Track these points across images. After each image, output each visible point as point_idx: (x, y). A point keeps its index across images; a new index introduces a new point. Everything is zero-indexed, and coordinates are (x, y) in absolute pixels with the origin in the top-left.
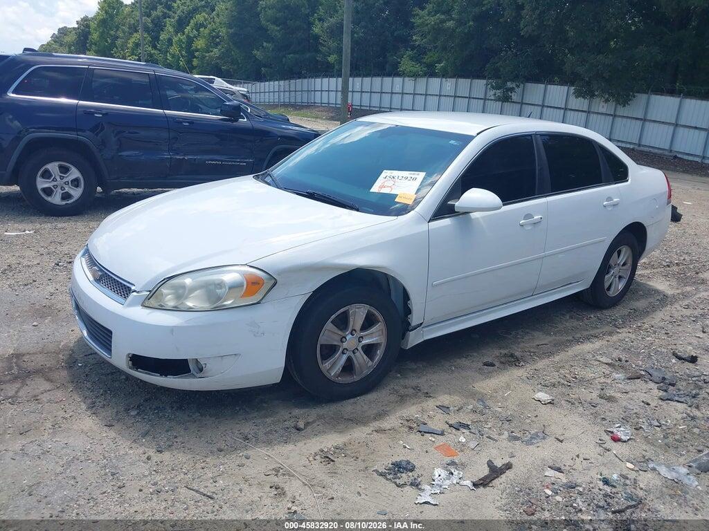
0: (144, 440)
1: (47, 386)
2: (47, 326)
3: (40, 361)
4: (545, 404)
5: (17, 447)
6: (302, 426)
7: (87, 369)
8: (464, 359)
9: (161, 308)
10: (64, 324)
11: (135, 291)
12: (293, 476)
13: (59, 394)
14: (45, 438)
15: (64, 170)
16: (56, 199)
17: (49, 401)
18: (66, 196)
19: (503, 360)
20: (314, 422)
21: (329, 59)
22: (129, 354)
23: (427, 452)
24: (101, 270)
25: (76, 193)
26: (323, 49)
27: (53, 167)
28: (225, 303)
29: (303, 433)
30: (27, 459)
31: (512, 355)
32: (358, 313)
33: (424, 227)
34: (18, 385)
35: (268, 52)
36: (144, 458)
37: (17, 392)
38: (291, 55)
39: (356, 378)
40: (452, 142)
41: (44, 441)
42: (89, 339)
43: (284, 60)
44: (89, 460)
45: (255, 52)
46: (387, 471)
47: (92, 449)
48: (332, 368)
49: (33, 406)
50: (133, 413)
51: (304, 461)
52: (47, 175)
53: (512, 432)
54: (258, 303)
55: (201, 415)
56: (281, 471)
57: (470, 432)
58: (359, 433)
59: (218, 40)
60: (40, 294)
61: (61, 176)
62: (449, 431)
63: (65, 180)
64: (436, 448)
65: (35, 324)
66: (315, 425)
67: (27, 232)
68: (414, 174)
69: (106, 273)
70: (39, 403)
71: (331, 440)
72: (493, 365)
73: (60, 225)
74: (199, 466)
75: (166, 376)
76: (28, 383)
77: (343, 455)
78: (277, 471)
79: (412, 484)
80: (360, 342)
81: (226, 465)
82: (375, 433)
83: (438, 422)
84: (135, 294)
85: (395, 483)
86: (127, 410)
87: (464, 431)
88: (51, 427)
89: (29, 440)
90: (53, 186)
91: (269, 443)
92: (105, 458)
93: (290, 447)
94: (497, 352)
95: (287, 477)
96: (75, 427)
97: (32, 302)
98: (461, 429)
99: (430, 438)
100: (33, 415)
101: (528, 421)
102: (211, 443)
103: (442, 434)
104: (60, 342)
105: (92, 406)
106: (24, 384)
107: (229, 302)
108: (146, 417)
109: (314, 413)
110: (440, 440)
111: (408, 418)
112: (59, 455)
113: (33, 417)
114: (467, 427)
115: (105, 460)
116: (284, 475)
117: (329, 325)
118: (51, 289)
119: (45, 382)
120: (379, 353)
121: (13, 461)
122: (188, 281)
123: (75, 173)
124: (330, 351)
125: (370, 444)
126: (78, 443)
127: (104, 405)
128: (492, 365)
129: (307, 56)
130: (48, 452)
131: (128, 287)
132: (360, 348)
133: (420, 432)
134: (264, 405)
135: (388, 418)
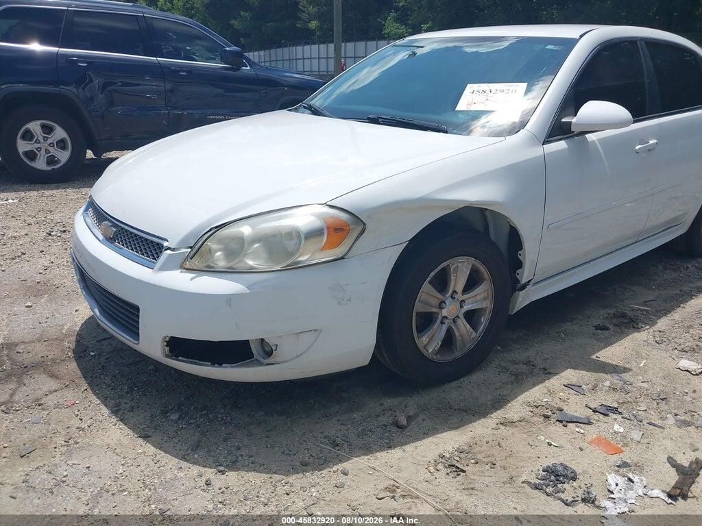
0: (196, 456)
1: (52, 384)
2: (44, 307)
3: (39, 350)
4: (696, 375)
5: (18, 477)
6: (405, 423)
7: (102, 359)
8: (569, 323)
9: (210, 270)
10: (66, 303)
11: (168, 248)
12: (417, 497)
13: (69, 396)
14: (57, 460)
15: (48, 130)
16: (41, 164)
17: (57, 406)
18: (51, 160)
19: (614, 321)
20: (416, 415)
21: (310, 25)
22: (165, 337)
23: (581, 449)
24: (115, 226)
25: (64, 156)
26: (304, 16)
27: (35, 126)
28: (300, 259)
29: (407, 432)
30: (34, 495)
31: (624, 315)
32: (460, 269)
33: (539, 151)
34: (13, 386)
35: (246, 21)
36: (201, 482)
37: (12, 395)
38: (272, 23)
39: (458, 354)
40: (550, 47)
41: (56, 465)
42: (103, 319)
43: (263, 28)
44: (124, 491)
45: (233, 22)
46: (542, 482)
47: (126, 474)
48: (429, 343)
49: (37, 414)
50: (174, 417)
51: (424, 475)
52: (28, 136)
53: (676, 415)
54: (342, 258)
55: (266, 414)
56: (398, 491)
57: (623, 418)
58: (482, 428)
59: (193, 12)
60: (31, 269)
61: (44, 137)
62: (596, 417)
63: (50, 141)
64: (590, 443)
65: (29, 304)
66: (419, 419)
67: (10, 201)
68: (511, 86)
69: (122, 229)
70: (43, 409)
71: (448, 441)
72: (608, 329)
73: (47, 193)
74: (280, 490)
75: (220, 364)
76: (26, 381)
77: (473, 461)
78: (392, 490)
79: (584, 500)
80: (461, 307)
81: (318, 487)
82: (502, 427)
83: (575, 406)
84: (169, 252)
85: (562, 500)
86: (165, 413)
87: (615, 416)
88: (63, 443)
89: (35, 465)
90: (37, 149)
91: (368, 450)
92: (146, 486)
93: (396, 453)
94: (603, 313)
95: (410, 500)
96: (98, 441)
97: (23, 278)
98: (610, 414)
99: (577, 429)
100: (36, 427)
101: (688, 399)
102: (288, 454)
103: (589, 423)
104: (63, 325)
105: (116, 410)
106: (21, 383)
107: (306, 257)
108: (192, 421)
109: (412, 403)
110: (591, 432)
111: (535, 404)
112: (80, 486)
113: (37, 430)
114: (615, 410)
115: (147, 490)
116: (404, 496)
117: (427, 287)
118: (44, 262)
119: (49, 379)
120: (484, 321)
121: (13, 500)
122: (246, 230)
123: (60, 133)
124: (427, 320)
125: (502, 442)
126: (104, 464)
127: (132, 408)
128: (606, 329)
129: (287, 24)
130: (64, 482)
131: (158, 244)
132: (461, 316)
133: (561, 422)
134: (343, 394)
135: (510, 405)
